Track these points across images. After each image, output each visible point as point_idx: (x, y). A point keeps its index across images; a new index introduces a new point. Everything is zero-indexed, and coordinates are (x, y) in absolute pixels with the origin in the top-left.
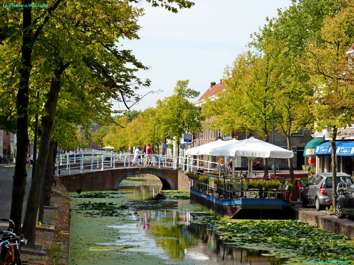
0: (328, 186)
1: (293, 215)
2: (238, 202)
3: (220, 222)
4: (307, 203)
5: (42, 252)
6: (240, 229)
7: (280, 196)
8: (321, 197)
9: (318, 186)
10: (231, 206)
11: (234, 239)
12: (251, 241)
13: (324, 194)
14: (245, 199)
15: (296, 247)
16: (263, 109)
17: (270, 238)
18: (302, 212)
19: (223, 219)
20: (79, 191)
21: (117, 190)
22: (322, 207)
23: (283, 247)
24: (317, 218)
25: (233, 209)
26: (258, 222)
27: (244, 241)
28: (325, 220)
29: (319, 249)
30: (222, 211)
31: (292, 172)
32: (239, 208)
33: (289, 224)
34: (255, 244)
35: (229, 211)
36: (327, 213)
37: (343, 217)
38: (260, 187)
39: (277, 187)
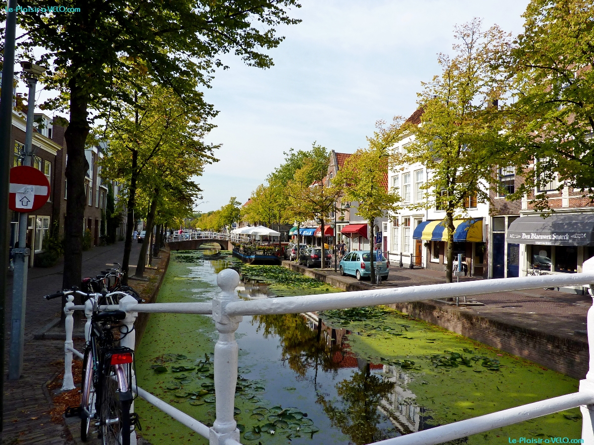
0: (296, 250)
1: (279, 263)
2: (253, 257)
3: (244, 266)
4: (286, 258)
5: (146, 280)
6: (252, 269)
7: (273, 254)
8: (292, 255)
9: (291, 250)
10: (249, 258)
11: (248, 274)
12: (256, 275)
13: (294, 253)
14: (256, 255)
15: (276, 278)
16: (268, 212)
17: (265, 274)
18: (283, 262)
19: (245, 265)
20: (177, 250)
21: (197, 250)
22: (293, 260)
23: (270, 278)
24: (289, 265)
25: (251, 260)
26: (262, 266)
27: (252, 275)
28: (293, 266)
29: (287, 279)
30: (245, 261)
31: (280, 243)
32: (254, 260)
33: (277, 268)
34: (257, 277)
35: (249, 261)
36: (294, 263)
37: (301, 264)
38: (264, 250)
39: (272, 249)
